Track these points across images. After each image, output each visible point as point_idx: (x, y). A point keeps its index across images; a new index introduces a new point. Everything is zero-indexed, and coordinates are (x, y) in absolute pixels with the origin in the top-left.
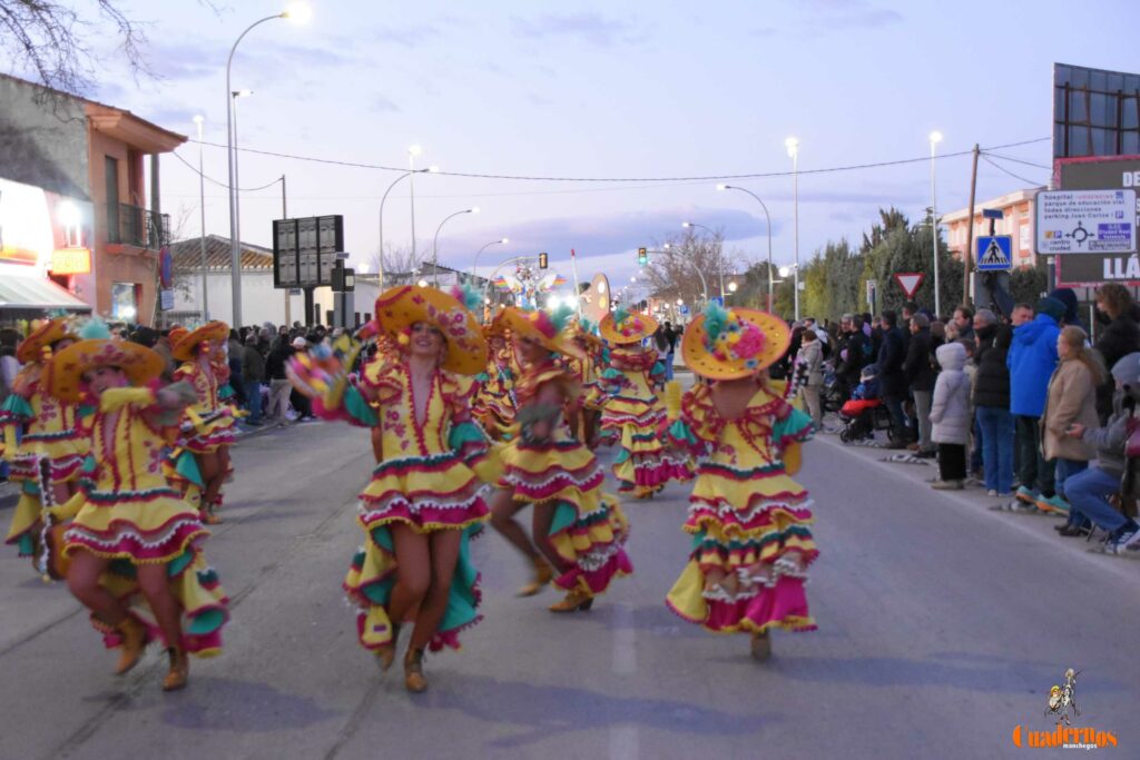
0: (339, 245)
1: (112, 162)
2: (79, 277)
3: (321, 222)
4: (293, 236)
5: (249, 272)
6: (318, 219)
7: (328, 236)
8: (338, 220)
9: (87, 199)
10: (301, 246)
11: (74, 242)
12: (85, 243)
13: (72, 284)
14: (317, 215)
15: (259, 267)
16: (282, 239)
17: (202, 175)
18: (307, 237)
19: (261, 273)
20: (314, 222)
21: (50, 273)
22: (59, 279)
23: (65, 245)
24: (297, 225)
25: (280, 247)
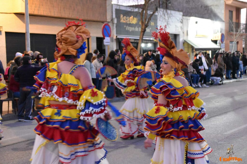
1: (231, 12)
9: (223, 21)
11: (218, 32)
13: (218, 42)
21: (211, 40)
22: (215, 42)
23: (216, 33)
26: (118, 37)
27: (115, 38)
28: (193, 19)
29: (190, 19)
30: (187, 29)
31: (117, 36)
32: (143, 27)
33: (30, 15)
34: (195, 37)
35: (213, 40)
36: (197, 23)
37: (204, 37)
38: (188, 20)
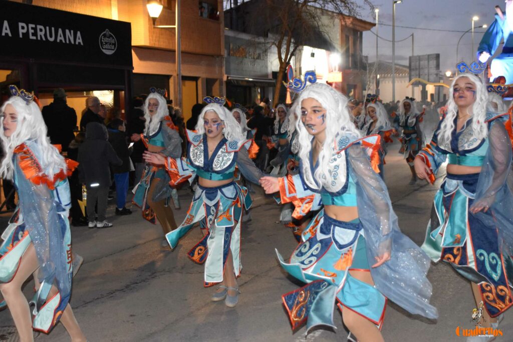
0: (438, 66)
1: (347, 38)
2: (336, 83)
3: (430, 57)
4: (418, 63)
5: (397, 77)
6: (429, 55)
7: (433, 63)
8: (438, 56)
10: (421, 67)
11: (335, 70)
12: (340, 70)
13: (334, 85)
14: (428, 54)
15: (401, 74)
16: (413, 64)
17: (377, 36)
18: (424, 63)
19: (402, 77)
20: (427, 57)
21: (327, 82)
22: (330, 84)
23: (332, 71)
24: (419, 58)
25: (412, 68)
26: (229, 78)
27: (225, 79)
28: (307, 50)
29: (303, 50)
30: (300, 65)
31: (228, 77)
32: (284, 66)
33: (183, 52)
35: (329, 81)
36: (313, 55)
38: (301, 51)
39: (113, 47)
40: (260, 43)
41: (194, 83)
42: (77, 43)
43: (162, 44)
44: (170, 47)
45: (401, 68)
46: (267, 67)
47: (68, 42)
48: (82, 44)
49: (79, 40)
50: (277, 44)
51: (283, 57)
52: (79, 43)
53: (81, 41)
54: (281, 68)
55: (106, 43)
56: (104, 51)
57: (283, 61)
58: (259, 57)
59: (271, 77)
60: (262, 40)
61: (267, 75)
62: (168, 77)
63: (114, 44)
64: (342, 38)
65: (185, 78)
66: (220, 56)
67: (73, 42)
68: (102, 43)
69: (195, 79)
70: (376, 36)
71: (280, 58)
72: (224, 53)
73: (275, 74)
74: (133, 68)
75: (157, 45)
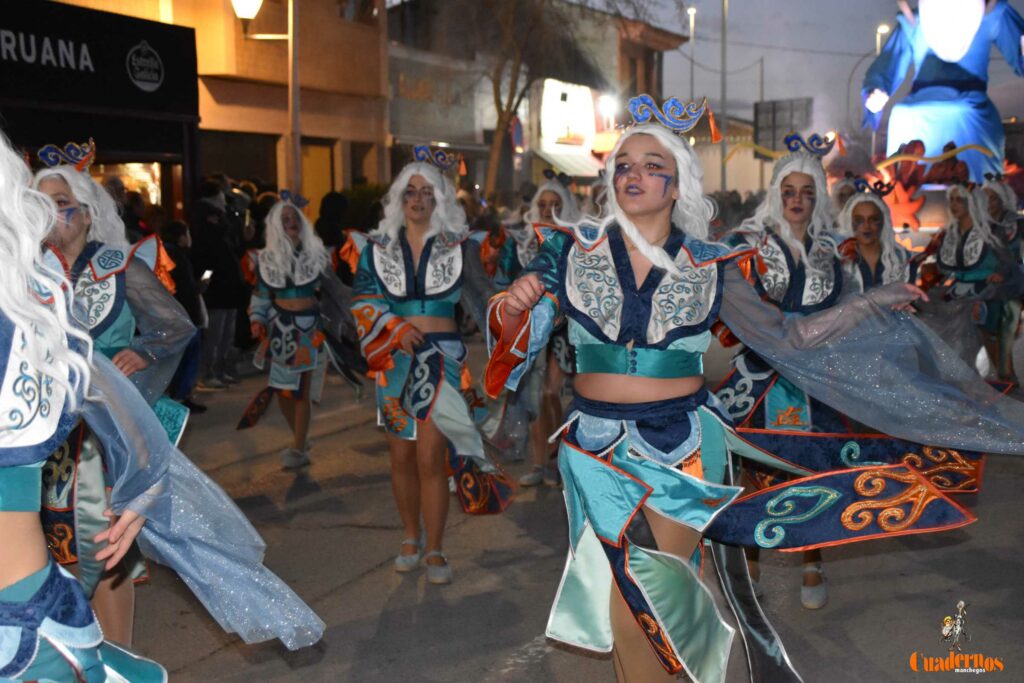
1: (633, 63)
3: (795, 103)
4: (770, 116)
5: (730, 143)
6: (792, 101)
7: (799, 115)
8: (809, 102)
9: (617, 92)
10: (777, 123)
11: (608, 127)
13: (605, 158)
14: (791, 98)
15: (738, 138)
16: (762, 118)
17: (692, 61)
18: (782, 116)
19: (740, 143)
20: (790, 104)
21: (593, 152)
22: (599, 156)
23: (603, 130)
24: (774, 107)
25: (760, 125)
26: (398, 142)
27: (389, 142)
28: (552, 87)
29: (542, 86)
30: (539, 118)
31: (394, 140)
32: (505, 119)
33: (303, 89)
34: (558, 143)
35: (598, 150)
36: (564, 97)
37: (574, 141)
38: (540, 88)
39: (155, 77)
40: (459, 73)
41: (326, 151)
42: (82, 67)
43: (263, 72)
44: (277, 78)
45: (738, 125)
46: (472, 120)
47: (63, 64)
48: (92, 69)
49: (86, 62)
50: (492, 74)
51: (505, 100)
52: (87, 68)
53: (89, 63)
54: (500, 121)
55: (142, 69)
56: (139, 84)
57: (504, 108)
58: (456, 100)
59: (480, 140)
60: (462, 66)
61: (472, 137)
62: (274, 138)
63: (158, 72)
64: (622, 63)
65: (307, 141)
66: (378, 97)
67: (72, 65)
68: (132, 67)
69: (328, 143)
70: (689, 63)
71: (498, 103)
72: (388, 91)
73: (488, 135)
74: (199, 120)
75: (251, 74)
